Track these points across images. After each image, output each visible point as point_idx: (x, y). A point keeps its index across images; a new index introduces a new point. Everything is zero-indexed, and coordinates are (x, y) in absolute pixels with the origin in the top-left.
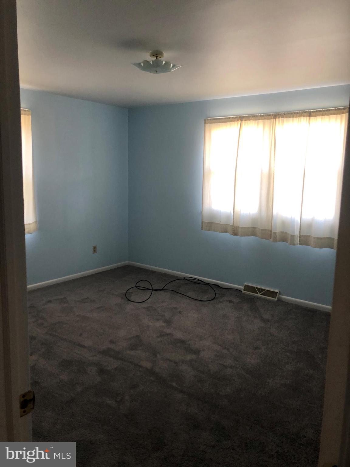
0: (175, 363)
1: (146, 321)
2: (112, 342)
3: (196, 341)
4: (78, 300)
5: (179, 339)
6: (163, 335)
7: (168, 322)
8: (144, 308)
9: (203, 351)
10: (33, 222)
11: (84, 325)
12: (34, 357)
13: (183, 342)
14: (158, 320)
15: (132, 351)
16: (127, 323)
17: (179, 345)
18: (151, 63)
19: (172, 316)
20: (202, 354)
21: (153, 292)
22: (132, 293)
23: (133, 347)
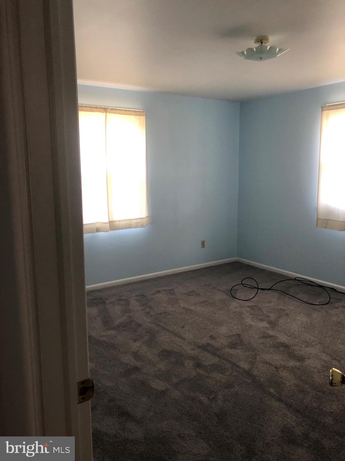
0: (276, 367)
1: (249, 321)
2: (212, 337)
3: (301, 347)
4: (184, 292)
5: (283, 343)
6: (266, 336)
7: (273, 324)
8: (249, 306)
9: (309, 359)
10: (146, 217)
11: (187, 318)
12: (138, 344)
13: (286, 346)
14: (262, 320)
15: (231, 349)
16: (229, 320)
17: (282, 349)
18: (255, 50)
19: (277, 318)
20: (307, 362)
21: (260, 291)
22: (237, 290)
23: (233, 346)
